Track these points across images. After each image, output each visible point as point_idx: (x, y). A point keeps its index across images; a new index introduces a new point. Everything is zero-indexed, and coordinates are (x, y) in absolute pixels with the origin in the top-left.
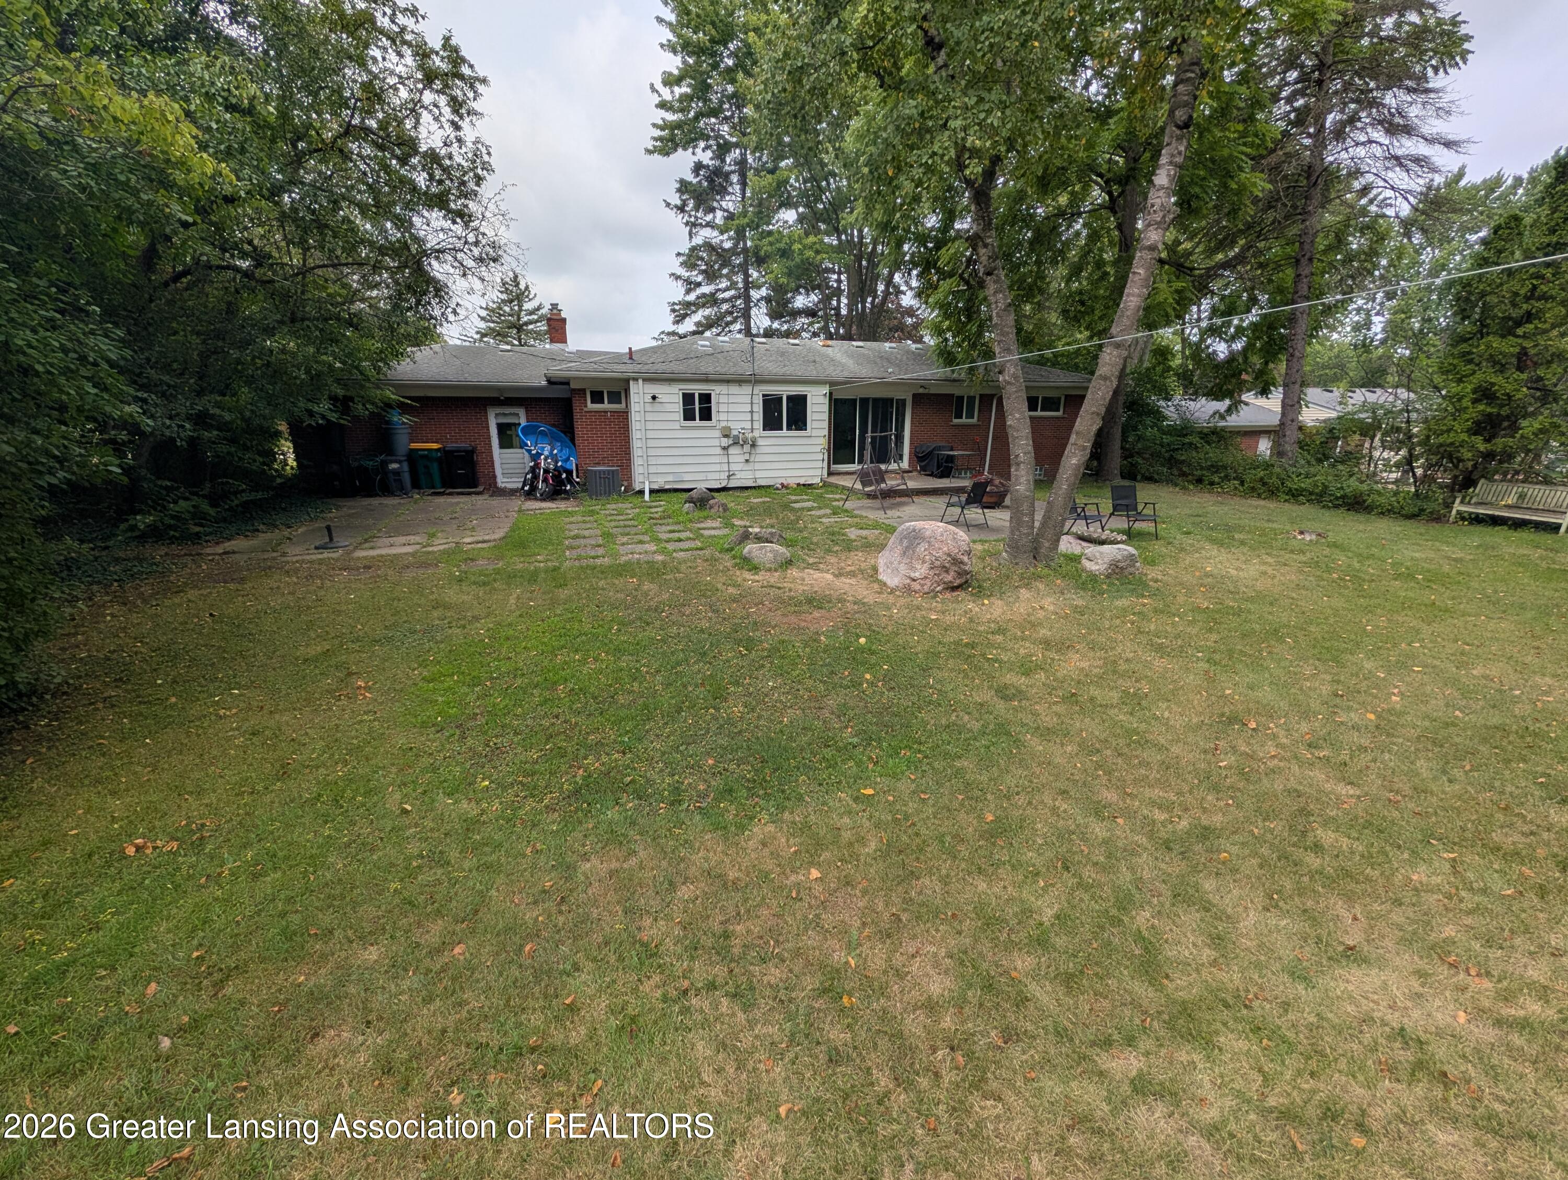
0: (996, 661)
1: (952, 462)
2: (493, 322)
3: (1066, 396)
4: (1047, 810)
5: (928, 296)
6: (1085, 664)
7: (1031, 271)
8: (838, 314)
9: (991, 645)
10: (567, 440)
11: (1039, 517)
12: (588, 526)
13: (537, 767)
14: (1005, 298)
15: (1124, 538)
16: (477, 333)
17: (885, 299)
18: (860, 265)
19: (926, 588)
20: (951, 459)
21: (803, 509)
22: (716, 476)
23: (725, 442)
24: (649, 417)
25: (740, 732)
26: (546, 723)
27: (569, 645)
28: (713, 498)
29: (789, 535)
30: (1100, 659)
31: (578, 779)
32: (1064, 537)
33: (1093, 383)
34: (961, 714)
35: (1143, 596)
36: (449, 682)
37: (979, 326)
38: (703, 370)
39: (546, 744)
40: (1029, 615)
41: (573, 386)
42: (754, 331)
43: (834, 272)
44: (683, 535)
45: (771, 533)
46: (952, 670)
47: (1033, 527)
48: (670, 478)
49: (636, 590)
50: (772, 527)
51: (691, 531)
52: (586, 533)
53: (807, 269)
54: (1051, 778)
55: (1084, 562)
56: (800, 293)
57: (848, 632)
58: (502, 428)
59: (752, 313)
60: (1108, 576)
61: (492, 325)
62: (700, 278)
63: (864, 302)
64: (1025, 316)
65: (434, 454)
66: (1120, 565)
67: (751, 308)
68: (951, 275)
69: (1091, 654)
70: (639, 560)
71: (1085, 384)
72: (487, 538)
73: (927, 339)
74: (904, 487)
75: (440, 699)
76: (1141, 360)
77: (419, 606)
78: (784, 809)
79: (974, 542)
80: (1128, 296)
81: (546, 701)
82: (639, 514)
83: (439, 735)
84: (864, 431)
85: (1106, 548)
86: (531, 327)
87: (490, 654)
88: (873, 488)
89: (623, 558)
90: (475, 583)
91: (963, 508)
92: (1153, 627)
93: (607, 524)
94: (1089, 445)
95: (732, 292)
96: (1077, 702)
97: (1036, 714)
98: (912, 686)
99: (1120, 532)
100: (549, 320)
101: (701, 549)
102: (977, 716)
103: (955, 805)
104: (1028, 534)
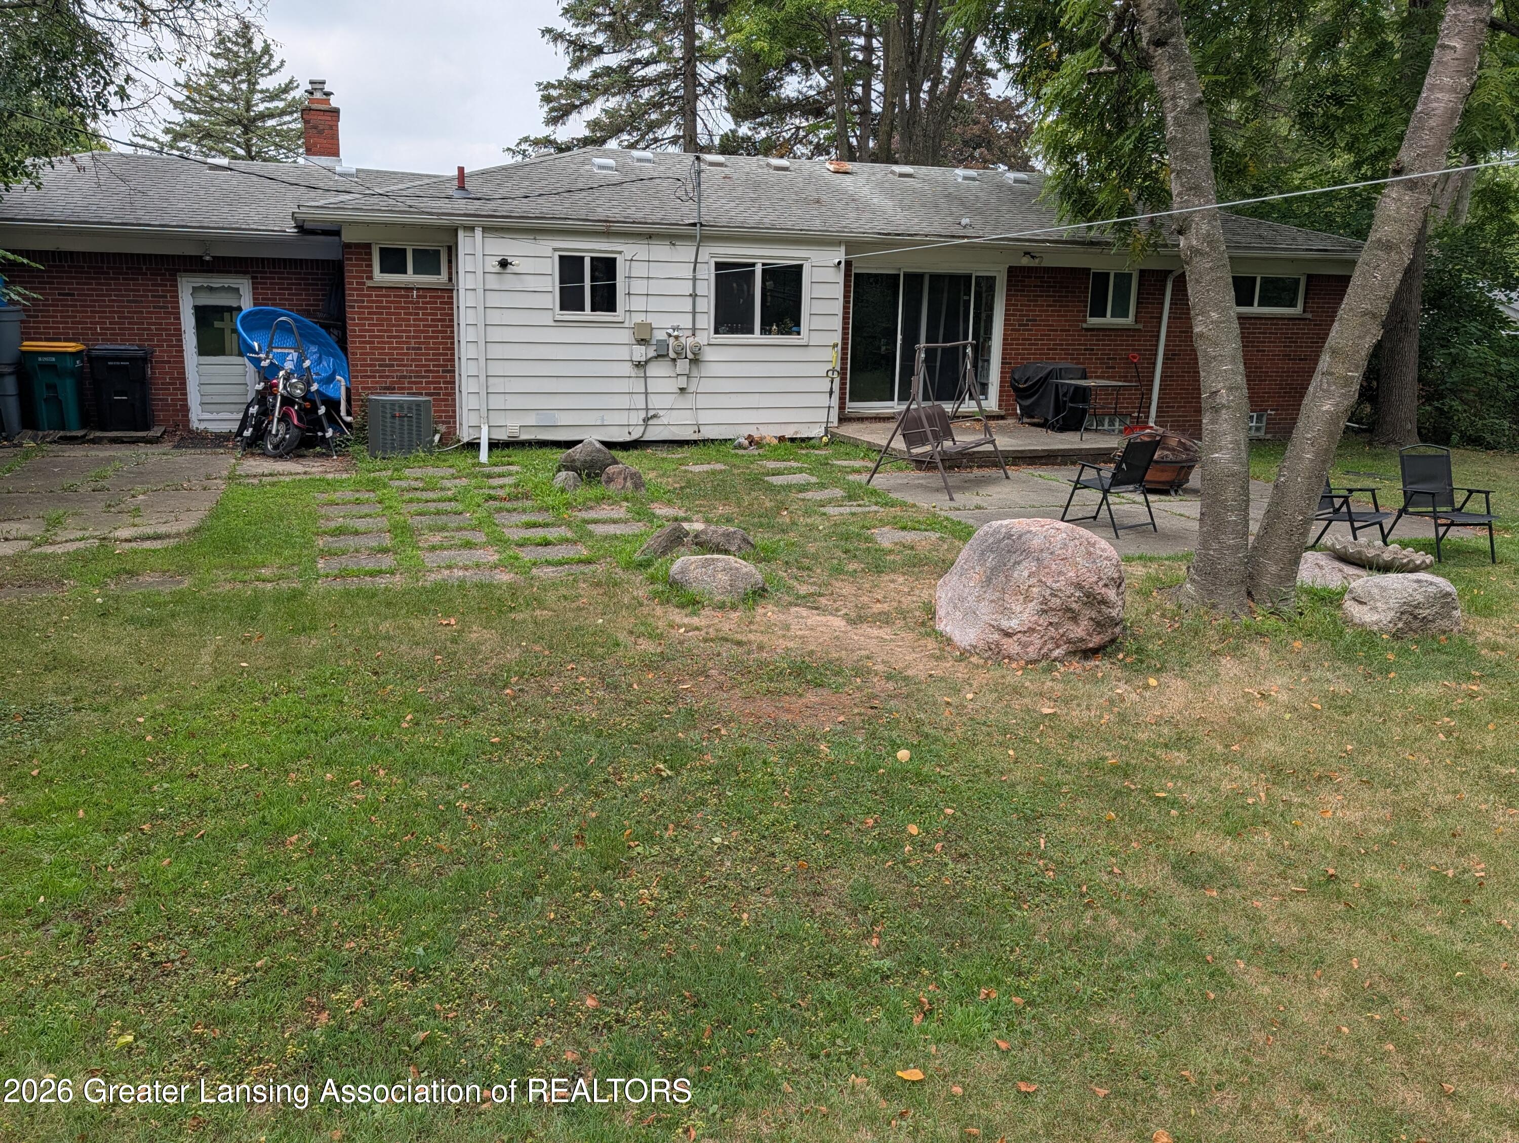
0: (1173, 804)
1: (1085, 400)
2: (199, 112)
3: (1310, 277)
4: (1280, 1125)
5: (1041, 83)
6: (1353, 816)
7: (1240, 39)
8: (865, 112)
9: (1162, 771)
10: (331, 340)
11: (1257, 513)
12: (365, 510)
13: (235, 1005)
14: (1191, 88)
15: (1429, 559)
16: (167, 131)
17: (956, 85)
18: (910, 20)
19: (1032, 652)
20: (1082, 394)
21: (789, 487)
22: (621, 418)
23: (640, 353)
24: (494, 300)
25: (653, 940)
26: (257, 911)
27: (315, 751)
28: (615, 462)
29: (760, 538)
30: (1384, 805)
31: (316, 1034)
32: (1308, 555)
33: (1364, 257)
34: (1103, 913)
35: (1470, 678)
36: (66, 824)
37: (1139, 139)
38: (601, 213)
39: (257, 956)
40: (1238, 710)
41: (347, 237)
42: (703, 140)
43: (860, 33)
44: (552, 534)
45: (727, 535)
46: (1084, 821)
47: (1246, 534)
48: (531, 419)
49: (454, 641)
50: (729, 520)
51: (569, 525)
52: (361, 524)
53: (806, 27)
54: (1289, 1056)
55: (1350, 606)
56: (793, 71)
57: (873, 735)
58: (204, 315)
59: (700, 106)
60: (1397, 636)
61: (195, 118)
62: (600, 39)
63: (915, 90)
64: (1229, 122)
65: (69, 363)
66: (1424, 613)
67: (697, 97)
68: (1085, 44)
69: (1366, 795)
70: (462, 582)
71: (1348, 256)
72: (162, 529)
73: (1038, 164)
74: (989, 448)
75: (46, 858)
76: (1455, 210)
77: (19, 664)
78: (738, 1107)
79: (1128, 559)
80: (1431, 89)
81: (261, 867)
82: (466, 489)
83: (38, 933)
84: (911, 339)
85: (1392, 580)
86: (270, 123)
87: (152, 766)
88: (928, 448)
89: (432, 577)
90: (132, 620)
91: (1106, 492)
92: (1489, 742)
93: (404, 508)
94: (1357, 375)
95: (662, 67)
96: (1339, 895)
97: (1255, 918)
98: (1004, 852)
99: (1421, 546)
100: (306, 111)
101: (589, 562)
102: (1135, 918)
103: (1091, 1108)
104: (1236, 549)
